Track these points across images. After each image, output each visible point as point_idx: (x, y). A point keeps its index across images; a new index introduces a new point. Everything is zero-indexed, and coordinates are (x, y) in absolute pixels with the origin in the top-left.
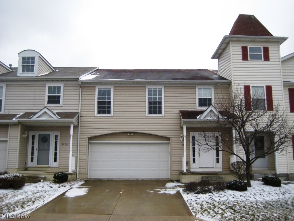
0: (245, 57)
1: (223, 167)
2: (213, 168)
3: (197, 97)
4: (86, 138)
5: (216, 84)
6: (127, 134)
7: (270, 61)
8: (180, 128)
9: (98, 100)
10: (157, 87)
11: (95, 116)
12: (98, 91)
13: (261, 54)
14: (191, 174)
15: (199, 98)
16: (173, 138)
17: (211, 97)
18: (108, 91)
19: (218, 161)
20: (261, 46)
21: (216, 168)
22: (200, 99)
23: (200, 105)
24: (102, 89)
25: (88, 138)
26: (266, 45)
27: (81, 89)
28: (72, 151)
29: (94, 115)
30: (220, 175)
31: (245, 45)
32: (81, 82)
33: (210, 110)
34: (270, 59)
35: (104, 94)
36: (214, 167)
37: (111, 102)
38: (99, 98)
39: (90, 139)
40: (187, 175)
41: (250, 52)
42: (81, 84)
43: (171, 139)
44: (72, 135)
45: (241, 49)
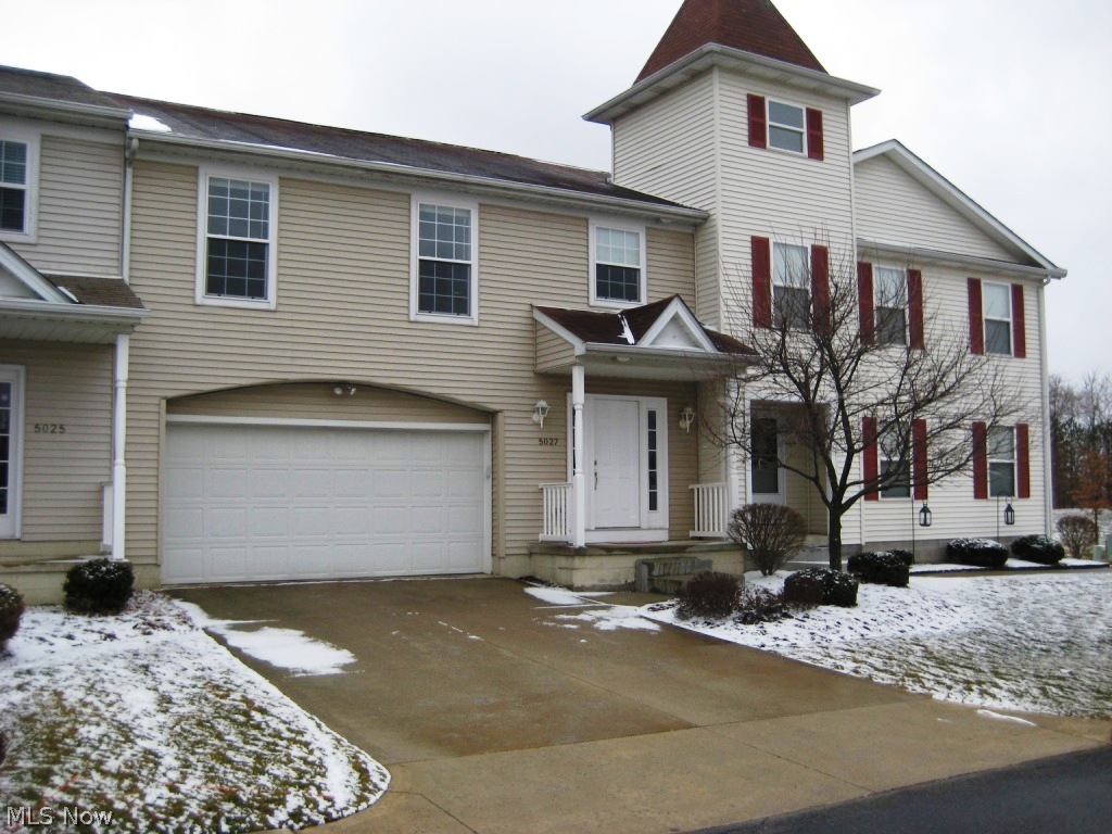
0: (757, 137)
1: (670, 525)
2: (638, 528)
3: (593, 262)
4: (156, 401)
5: (658, 220)
6: (333, 390)
7: (825, 160)
8: (532, 375)
9: (210, 232)
10: (455, 204)
11: (198, 302)
12: (213, 190)
13: (801, 134)
14: (604, 553)
15: (598, 265)
16: (507, 414)
17: (638, 264)
18: (256, 195)
19: (653, 506)
20: (802, 104)
21: (649, 529)
22: (602, 270)
23: (602, 292)
24: (229, 186)
25: (164, 403)
26: (816, 105)
27: (129, 171)
28: (125, 459)
29: (193, 298)
30: (693, 555)
31: (757, 91)
32: (140, 140)
33: (671, 316)
34: (825, 155)
35: (238, 209)
36: (644, 526)
37: (268, 244)
38: (214, 225)
39: (174, 404)
40: (590, 555)
41: (771, 120)
42: (140, 148)
43: (500, 416)
44: (125, 384)
45: (745, 104)
